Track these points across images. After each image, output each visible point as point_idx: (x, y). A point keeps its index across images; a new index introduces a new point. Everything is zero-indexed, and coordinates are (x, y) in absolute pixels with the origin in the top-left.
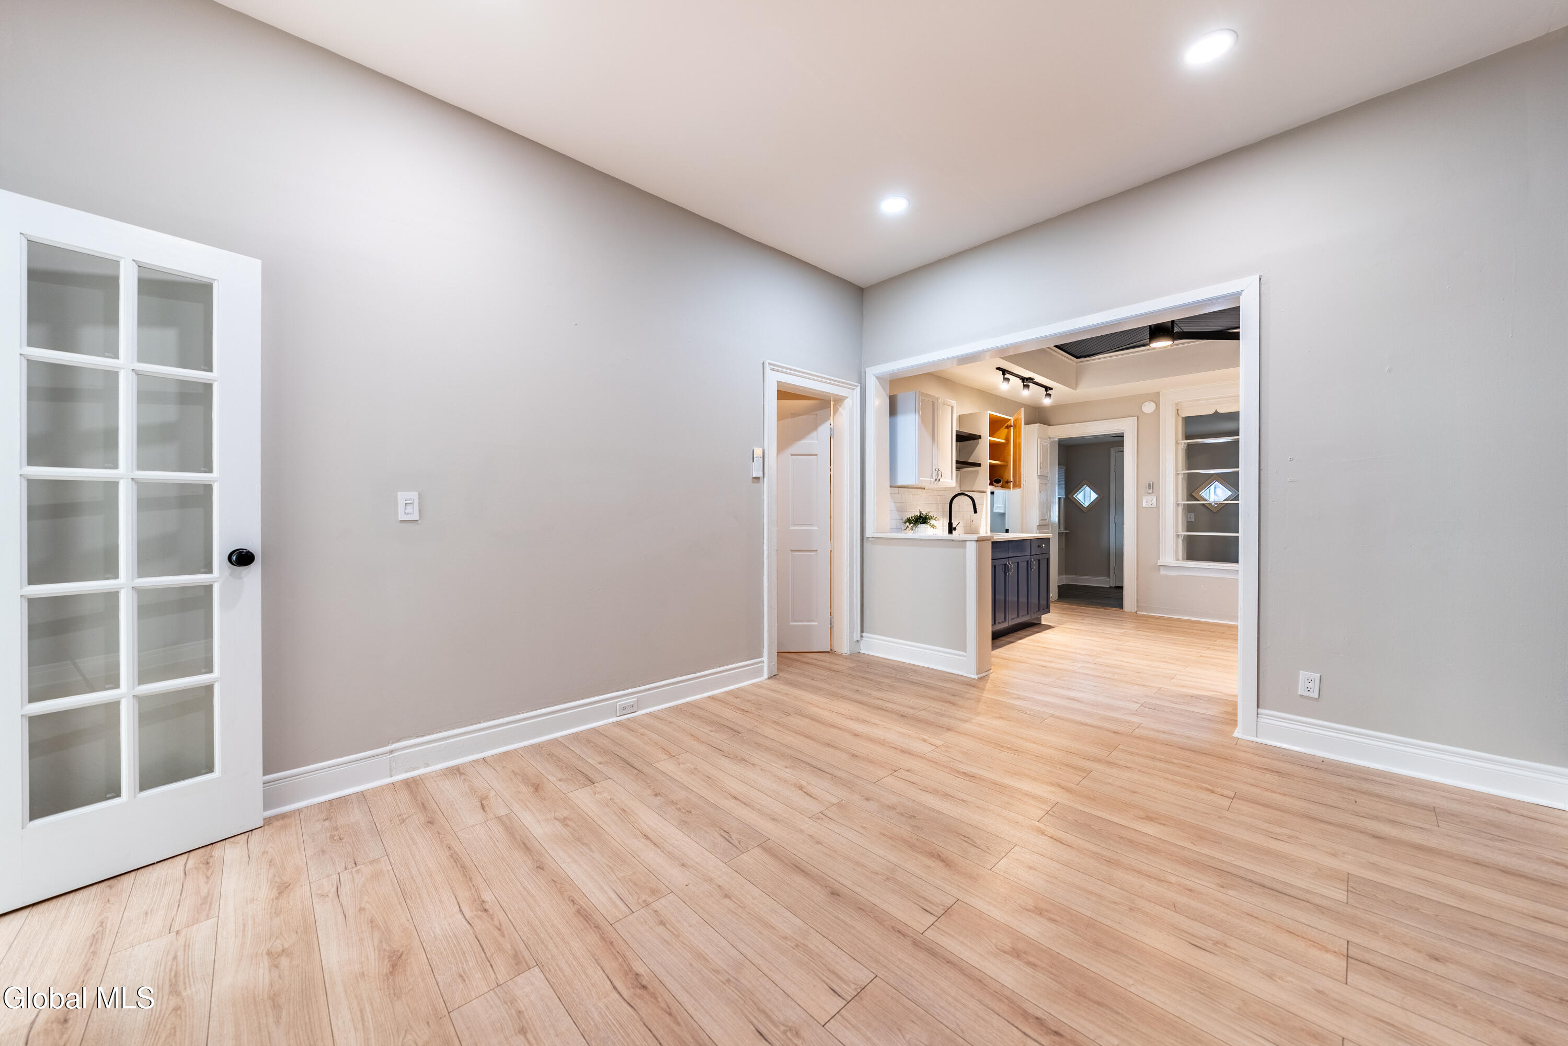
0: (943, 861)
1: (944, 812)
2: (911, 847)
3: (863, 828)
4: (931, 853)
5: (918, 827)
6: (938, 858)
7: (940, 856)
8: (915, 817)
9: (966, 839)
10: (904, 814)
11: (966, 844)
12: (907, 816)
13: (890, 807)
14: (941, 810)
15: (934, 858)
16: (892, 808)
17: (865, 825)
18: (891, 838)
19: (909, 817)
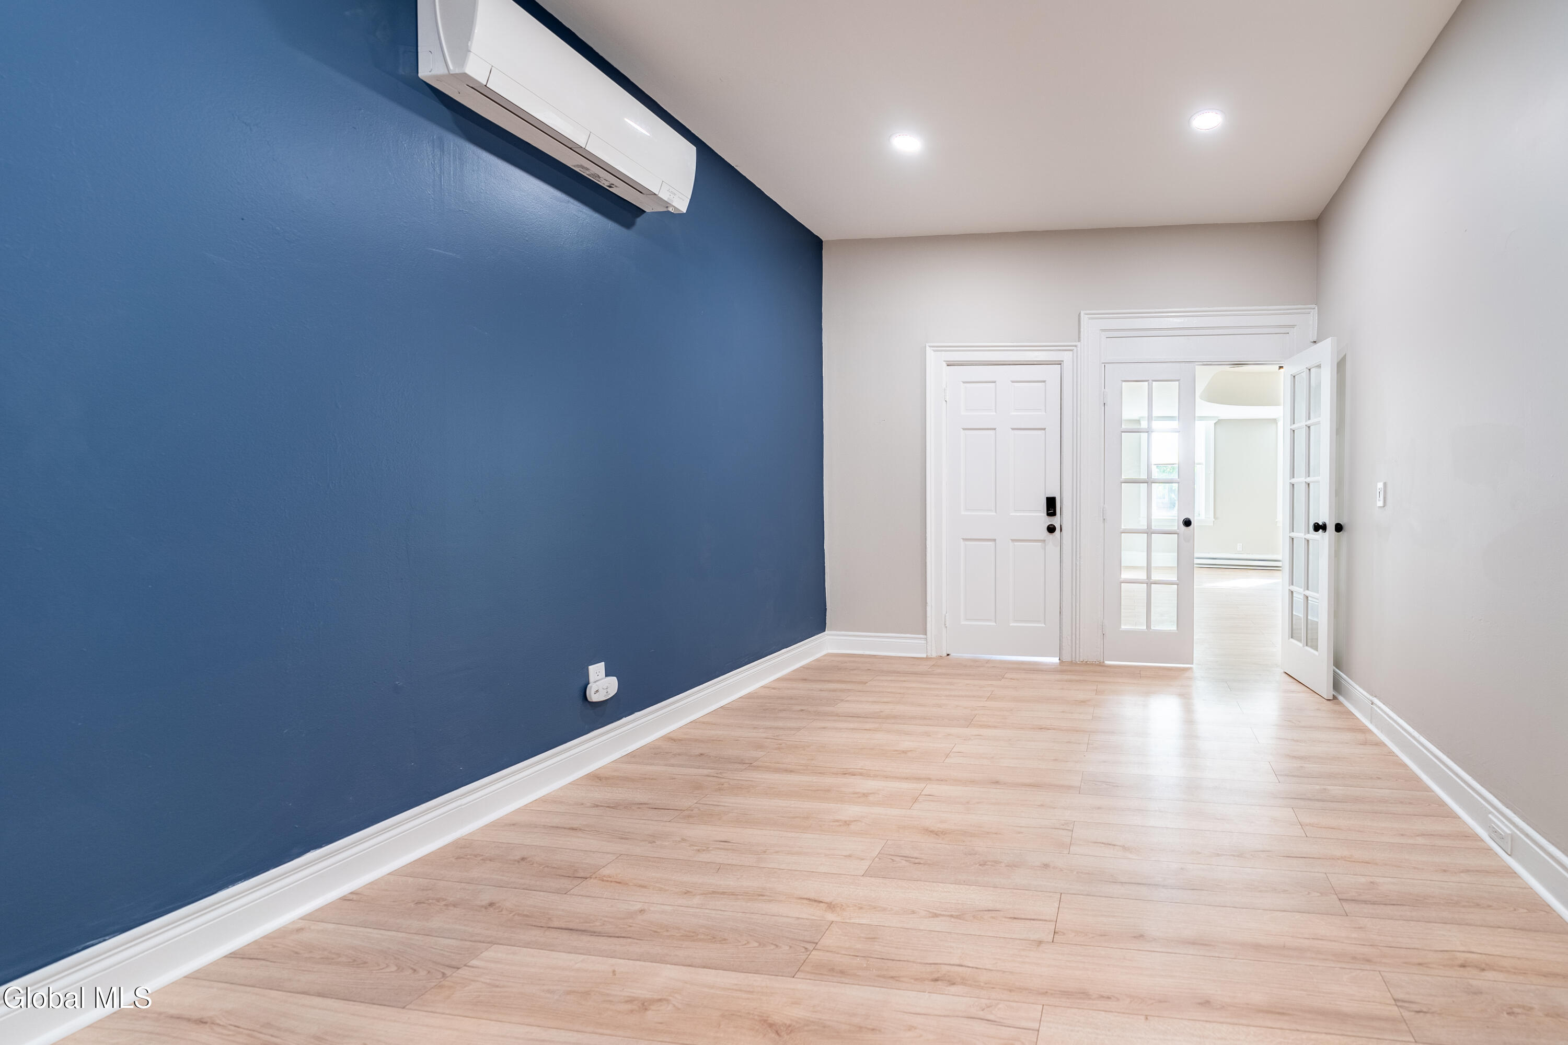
0: (932, 832)
1: (952, 886)
2: (965, 832)
3: (1020, 833)
4: (945, 834)
5: (970, 854)
6: (937, 832)
7: (936, 834)
8: (980, 865)
9: (917, 861)
10: (993, 863)
11: (915, 855)
12: (990, 863)
13: (1015, 866)
14: (957, 886)
15: (940, 831)
16: (1012, 866)
17: (1019, 835)
18: (988, 833)
19: (986, 862)
